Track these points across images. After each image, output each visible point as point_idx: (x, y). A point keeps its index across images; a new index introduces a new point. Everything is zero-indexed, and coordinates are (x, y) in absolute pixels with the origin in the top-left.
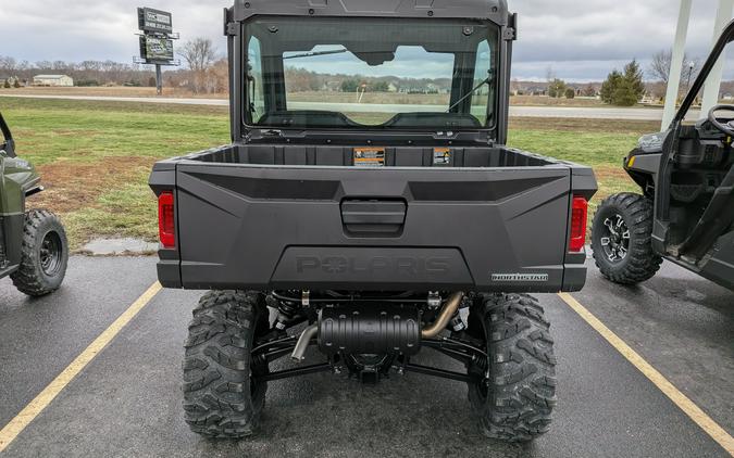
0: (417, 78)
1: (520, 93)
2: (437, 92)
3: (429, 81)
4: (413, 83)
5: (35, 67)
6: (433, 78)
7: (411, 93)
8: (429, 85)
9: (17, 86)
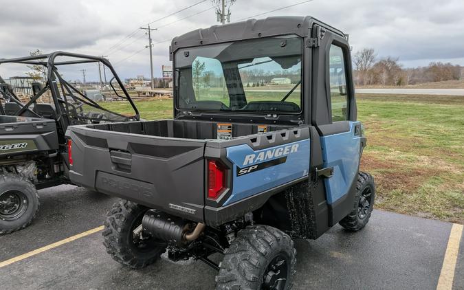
5: (273, 74)
9: (262, 85)
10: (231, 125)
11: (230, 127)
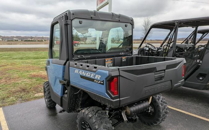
0: (9, 36)
1: (45, 41)
2: (18, 41)
3: (14, 37)
4: (8, 38)
6: (15, 36)
7: (8, 41)
8: (14, 38)
10: (112, 59)
11: (111, 60)
